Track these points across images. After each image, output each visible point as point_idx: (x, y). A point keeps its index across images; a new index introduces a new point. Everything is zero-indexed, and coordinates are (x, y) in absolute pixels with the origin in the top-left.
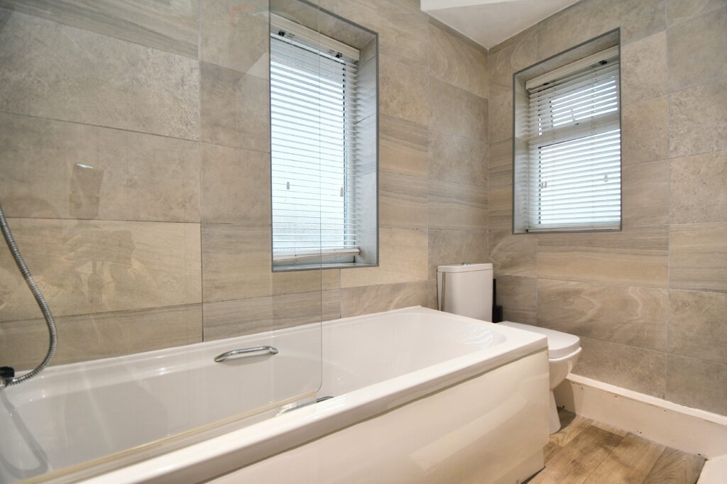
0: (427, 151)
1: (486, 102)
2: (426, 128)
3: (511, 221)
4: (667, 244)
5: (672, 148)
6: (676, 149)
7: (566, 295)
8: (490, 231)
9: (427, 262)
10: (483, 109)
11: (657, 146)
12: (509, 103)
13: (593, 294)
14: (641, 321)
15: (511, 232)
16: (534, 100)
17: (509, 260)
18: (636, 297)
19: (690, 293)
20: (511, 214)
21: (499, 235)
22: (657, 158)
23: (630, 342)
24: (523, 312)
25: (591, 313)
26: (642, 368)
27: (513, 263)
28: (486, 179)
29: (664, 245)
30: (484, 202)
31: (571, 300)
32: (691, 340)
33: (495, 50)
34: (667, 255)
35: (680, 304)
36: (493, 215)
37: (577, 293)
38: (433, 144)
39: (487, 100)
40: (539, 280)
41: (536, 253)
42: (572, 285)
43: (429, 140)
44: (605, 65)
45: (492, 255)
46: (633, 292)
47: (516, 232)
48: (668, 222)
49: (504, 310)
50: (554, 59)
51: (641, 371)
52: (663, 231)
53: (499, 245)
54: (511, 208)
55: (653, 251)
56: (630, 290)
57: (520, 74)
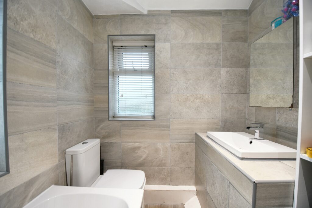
0: (55, 68)
1: (92, 44)
2: (55, 51)
3: (108, 113)
4: (170, 126)
5: (171, 90)
6: (172, 90)
7: (134, 149)
8: (95, 118)
9: (58, 150)
10: (90, 49)
11: (167, 88)
12: (106, 50)
13: (145, 148)
14: (162, 157)
15: (108, 119)
16: (116, 52)
17: (107, 134)
18: (160, 147)
19: (177, 144)
20: (108, 110)
21: (101, 121)
22: (167, 93)
23: (158, 166)
24: (114, 160)
25: (144, 156)
26: (163, 175)
27: (109, 136)
28: (93, 89)
29: (168, 127)
30: (92, 102)
31: (136, 151)
32: (177, 161)
33: (98, 17)
34: (169, 130)
35: (174, 148)
36: (97, 109)
37: (139, 148)
38: (60, 64)
39: (93, 44)
40: (122, 143)
41: (121, 130)
42: (137, 144)
43: (57, 60)
44: (146, 48)
45: (97, 131)
46: (159, 145)
47: (110, 119)
48: (170, 118)
49: (104, 161)
50: (128, 36)
51: (162, 177)
52: (168, 121)
53: (101, 126)
54: (108, 106)
55: (165, 129)
56: (158, 145)
57: (111, 37)
